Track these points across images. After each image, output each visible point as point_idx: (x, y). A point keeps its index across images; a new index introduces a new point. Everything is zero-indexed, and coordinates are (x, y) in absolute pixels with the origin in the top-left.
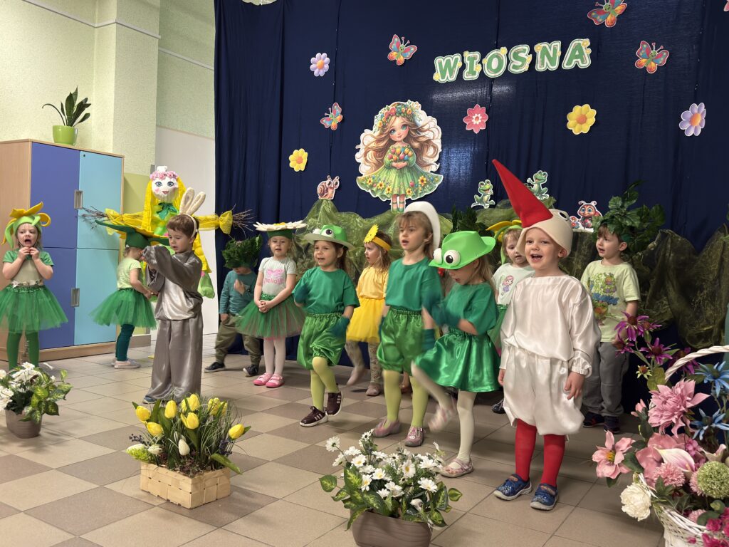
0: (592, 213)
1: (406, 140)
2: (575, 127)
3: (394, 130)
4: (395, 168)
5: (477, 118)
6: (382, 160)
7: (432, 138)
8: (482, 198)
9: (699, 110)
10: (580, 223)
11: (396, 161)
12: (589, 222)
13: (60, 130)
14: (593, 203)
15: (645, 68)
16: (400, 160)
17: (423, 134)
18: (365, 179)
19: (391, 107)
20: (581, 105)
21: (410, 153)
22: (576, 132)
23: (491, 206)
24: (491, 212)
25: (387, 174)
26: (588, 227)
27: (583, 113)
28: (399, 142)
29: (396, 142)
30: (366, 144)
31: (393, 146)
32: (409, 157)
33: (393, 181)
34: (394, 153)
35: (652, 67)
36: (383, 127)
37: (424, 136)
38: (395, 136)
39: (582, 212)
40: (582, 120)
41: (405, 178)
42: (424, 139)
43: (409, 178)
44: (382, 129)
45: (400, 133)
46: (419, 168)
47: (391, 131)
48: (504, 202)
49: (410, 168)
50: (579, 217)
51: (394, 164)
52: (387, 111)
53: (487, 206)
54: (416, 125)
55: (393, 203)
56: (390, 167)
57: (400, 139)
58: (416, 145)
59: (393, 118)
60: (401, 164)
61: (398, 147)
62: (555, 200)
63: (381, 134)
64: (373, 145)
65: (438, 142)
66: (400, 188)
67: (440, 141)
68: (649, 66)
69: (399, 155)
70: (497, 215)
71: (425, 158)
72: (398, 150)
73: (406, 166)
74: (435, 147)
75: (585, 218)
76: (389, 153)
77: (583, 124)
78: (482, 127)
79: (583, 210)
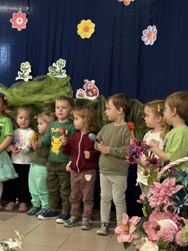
0: (92, 88)
2: (82, 33)
5: (20, 21)
8: (23, 74)
9: (153, 30)
10: (85, 94)
12: (90, 93)
14: (93, 82)
15: (123, 2)
20: (86, 20)
22: (83, 37)
23: (30, 80)
24: (29, 84)
26: (89, 96)
27: (87, 25)
35: (127, 2)
39: (86, 87)
40: (86, 29)
48: (38, 77)
50: (84, 90)
53: (26, 80)
62: (70, 78)
70: (34, 86)
75: (88, 91)
77: (87, 33)
78: (23, 27)
79: (87, 86)
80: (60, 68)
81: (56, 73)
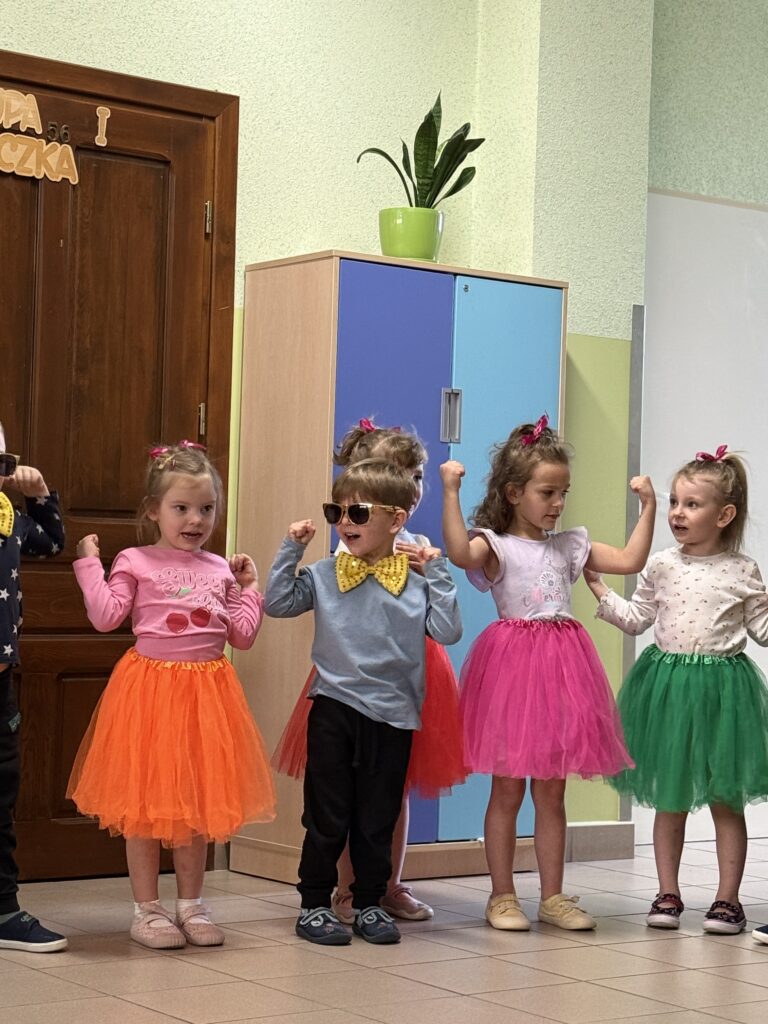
13: (399, 221)
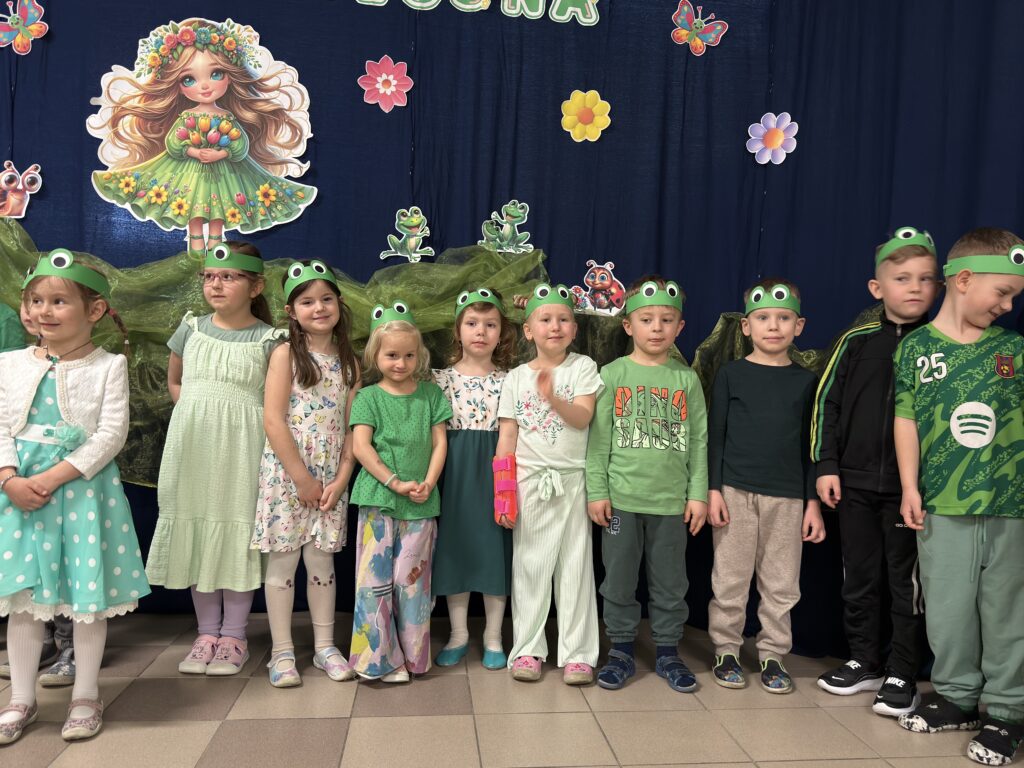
0: (607, 283)
1: (221, 102)
2: (574, 127)
3: (192, 78)
4: (196, 160)
5: (387, 83)
6: (161, 140)
7: (286, 106)
8: (405, 243)
9: (778, 124)
10: (587, 300)
11: (198, 145)
12: (602, 298)
14: (609, 266)
15: (687, 46)
16: (210, 144)
17: (264, 96)
18: (115, 178)
19: (182, 26)
20: (585, 91)
21: (234, 132)
22: (577, 136)
24: (426, 271)
25: (173, 171)
26: (600, 306)
27: (588, 105)
28: (204, 104)
29: (195, 104)
30: (117, 99)
31: (190, 112)
32: (232, 140)
33: (192, 187)
34: (193, 127)
35: (698, 46)
36: (162, 68)
37: (267, 101)
38: (195, 90)
40: (587, 117)
41: (222, 184)
42: (268, 108)
43: (231, 186)
44: (158, 72)
45: (205, 87)
46: (258, 166)
47: (183, 79)
49: (235, 164)
50: (586, 289)
51: (194, 151)
52: (171, 33)
53: (415, 258)
54: (247, 74)
55: (192, 237)
56: (181, 157)
57: (208, 99)
58: (249, 116)
59: (189, 52)
60: (212, 154)
61: (204, 116)
62: (544, 256)
63: (156, 82)
64: (135, 102)
65: (302, 118)
66: (210, 205)
67: (307, 116)
68: (692, 44)
69: (205, 133)
71: (270, 147)
72: (203, 122)
73: (225, 159)
74: (295, 128)
75: (596, 291)
76: (179, 127)
77: (588, 126)
78: (400, 101)
79: (593, 277)
80: (513, 225)
81: (502, 240)
